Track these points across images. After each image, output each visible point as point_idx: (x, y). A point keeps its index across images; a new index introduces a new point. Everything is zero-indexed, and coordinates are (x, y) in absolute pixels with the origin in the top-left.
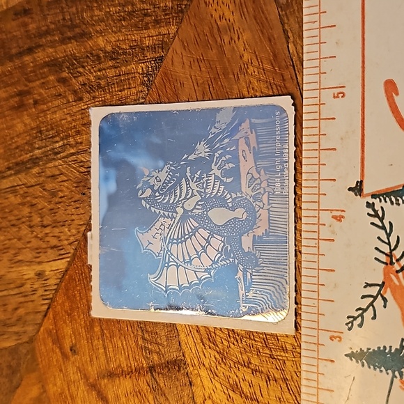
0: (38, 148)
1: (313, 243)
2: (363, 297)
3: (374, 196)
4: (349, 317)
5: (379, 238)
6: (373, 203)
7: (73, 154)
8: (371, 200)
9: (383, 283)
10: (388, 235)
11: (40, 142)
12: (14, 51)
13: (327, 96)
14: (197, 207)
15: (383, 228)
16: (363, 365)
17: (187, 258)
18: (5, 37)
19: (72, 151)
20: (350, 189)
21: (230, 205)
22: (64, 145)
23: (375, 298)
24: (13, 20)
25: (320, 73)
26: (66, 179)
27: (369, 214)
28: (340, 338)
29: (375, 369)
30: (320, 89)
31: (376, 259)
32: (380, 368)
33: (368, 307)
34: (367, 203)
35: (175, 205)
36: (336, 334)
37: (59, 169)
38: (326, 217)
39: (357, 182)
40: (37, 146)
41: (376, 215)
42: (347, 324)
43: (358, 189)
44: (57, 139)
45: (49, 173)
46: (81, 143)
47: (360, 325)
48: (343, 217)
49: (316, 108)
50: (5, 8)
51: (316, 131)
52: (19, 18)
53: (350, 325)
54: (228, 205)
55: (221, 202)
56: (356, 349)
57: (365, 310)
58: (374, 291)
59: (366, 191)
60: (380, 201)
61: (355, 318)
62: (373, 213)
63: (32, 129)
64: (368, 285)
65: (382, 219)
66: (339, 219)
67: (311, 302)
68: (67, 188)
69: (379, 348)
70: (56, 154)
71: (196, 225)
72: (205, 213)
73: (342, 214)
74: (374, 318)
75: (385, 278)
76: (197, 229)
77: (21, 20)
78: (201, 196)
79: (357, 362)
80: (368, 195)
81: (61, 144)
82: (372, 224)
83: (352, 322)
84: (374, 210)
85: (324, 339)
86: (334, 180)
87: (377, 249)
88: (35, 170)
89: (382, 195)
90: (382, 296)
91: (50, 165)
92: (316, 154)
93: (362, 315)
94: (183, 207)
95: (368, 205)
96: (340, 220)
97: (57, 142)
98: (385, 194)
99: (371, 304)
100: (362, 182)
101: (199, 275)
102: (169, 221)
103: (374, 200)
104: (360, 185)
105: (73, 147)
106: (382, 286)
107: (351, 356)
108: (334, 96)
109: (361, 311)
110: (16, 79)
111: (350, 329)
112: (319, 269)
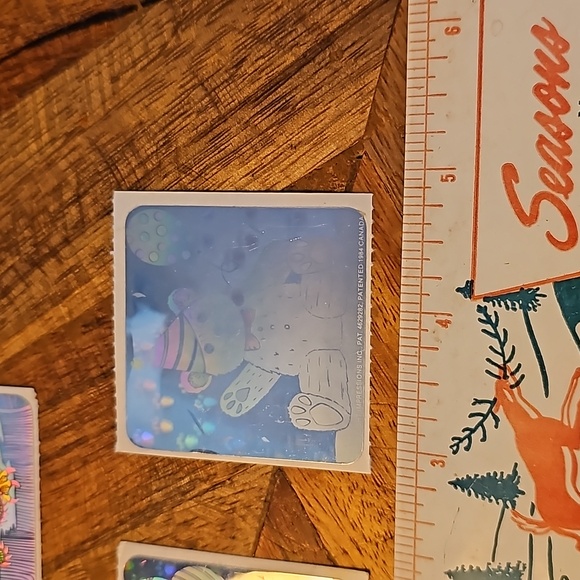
0: (158, 491)
1: (413, 351)
2: (471, 415)
3: (486, 299)
4: (454, 439)
5: (491, 348)
6: (486, 307)
8: (483, 304)
9: (495, 399)
10: (502, 345)
11: (157, 482)
12: (94, 373)
13: (433, 178)
15: (496, 336)
16: (470, 494)
18: (76, 356)
20: (458, 290)
22: (191, 481)
23: (485, 417)
24: (84, 333)
25: (426, 150)
26: (204, 522)
27: (480, 320)
28: (443, 462)
29: (483, 499)
30: (425, 169)
31: (487, 371)
32: (489, 498)
33: (477, 427)
34: (479, 306)
36: (438, 459)
37: (192, 512)
38: (429, 322)
39: (468, 282)
40: (154, 488)
41: (488, 321)
42: (451, 447)
43: (468, 290)
44: (181, 474)
45: (179, 519)
47: (467, 448)
48: (449, 322)
49: (420, 192)
50: (68, 319)
51: (419, 219)
52: (91, 330)
53: (455, 448)
56: (462, 476)
57: (473, 431)
58: (484, 408)
59: (477, 293)
60: (494, 305)
61: (461, 440)
62: (485, 318)
63: (143, 468)
64: (477, 402)
65: (495, 326)
66: (445, 324)
67: (409, 421)
68: (209, 533)
69: (489, 474)
70: (184, 494)
73: (449, 318)
74: (484, 440)
75: (497, 394)
77: (95, 332)
79: (463, 490)
80: (479, 297)
81: (187, 480)
82: (484, 331)
83: (457, 445)
84: (486, 315)
85: (424, 463)
86: (440, 278)
87: (488, 360)
88: (159, 519)
89: (496, 298)
90: (493, 415)
91: (178, 509)
92: (418, 246)
93: (469, 437)
95: (480, 309)
96: (446, 327)
97: (183, 478)
98: (498, 297)
99: (481, 424)
100: (472, 282)
103: (486, 304)
104: (470, 285)
105: (205, 481)
106: (493, 403)
107: (455, 484)
108: (442, 180)
109: (468, 432)
110: (105, 408)
111: (455, 452)
112: (419, 382)
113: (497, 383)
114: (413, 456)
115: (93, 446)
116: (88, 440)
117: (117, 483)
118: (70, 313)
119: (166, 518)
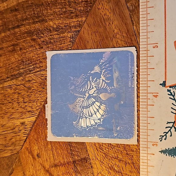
0: (22, 69)
1: (145, 106)
2: (166, 128)
3: (170, 87)
4: (160, 136)
5: (173, 104)
6: (170, 90)
7: (38, 71)
8: (169, 89)
9: (175, 122)
11: (23, 66)
12: (10, 27)
13: (150, 47)
14: (95, 93)
15: (174, 99)
16: (167, 155)
17: (90, 114)
18: (6, 20)
19: (38, 70)
20: (160, 84)
21: (109, 92)
22: (34, 67)
23: (171, 128)
24: (10, 13)
25: (147, 38)
26: (35, 82)
27: (168, 94)
28: (157, 144)
29: (172, 157)
30: (147, 44)
31: (172, 112)
33: (168, 132)
34: (168, 90)
35: (85, 92)
36: (155, 143)
37: (32, 78)
38: (150, 96)
39: (164, 81)
40: (21, 68)
41: (171, 95)
42: (160, 139)
43: (164, 84)
44: (31, 65)
45: (27, 79)
46: (42, 66)
47: (165, 139)
48: (157, 96)
49: (146, 52)
50: (6, 8)
51: (146, 61)
52: (13, 13)
53: (161, 139)
54: (108, 92)
55: (105, 90)
56: (164, 149)
57: (167, 133)
58: (171, 125)
59: (167, 85)
60: (173, 89)
61: (163, 136)
62: (170, 94)
63: (19, 60)
64: (168, 123)
65: (174, 96)
66: (156, 96)
67: (144, 131)
68: (36, 86)
69: (173, 148)
70: (31, 71)
71: (94, 100)
72: (98, 95)
73: (157, 94)
74: (171, 136)
75: (175, 120)
76: (94, 102)
77: (14, 13)
78: (96, 88)
79: (164, 154)
80: (168, 86)
81: (32, 67)
82: (170, 98)
83: (162, 138)
84: (170, 92)
85: (150, 145)
86: (154, 81)
87: (172, 108)
88: (20, 78)
89: (174, 86)
90: (174, 127)
91: (27, 76)
92: (146, 70)
93: (166, 135)
94: (88, 93)
95: (168, 91)
96: (156, 97)
97: (31, 66)
98: (175, 86)
99: (170, 130)
100: (165, 81)
101: (96, 121)
102: (82, 99)
103: (170, 89)
104: (165, 82)
105: (38, 68)
106: (174, 123)
107: (161, 152)
108: (153, 47)
109: (165, 133)
110: (11, 39)
111: (161, 141)
112: (147, 117)
113: (175, 116)
114: (146, 143)
115: (4, 51)
116: (3, 49)
117: (9, 64)
118: (7, 6)
119: (23, 79)
